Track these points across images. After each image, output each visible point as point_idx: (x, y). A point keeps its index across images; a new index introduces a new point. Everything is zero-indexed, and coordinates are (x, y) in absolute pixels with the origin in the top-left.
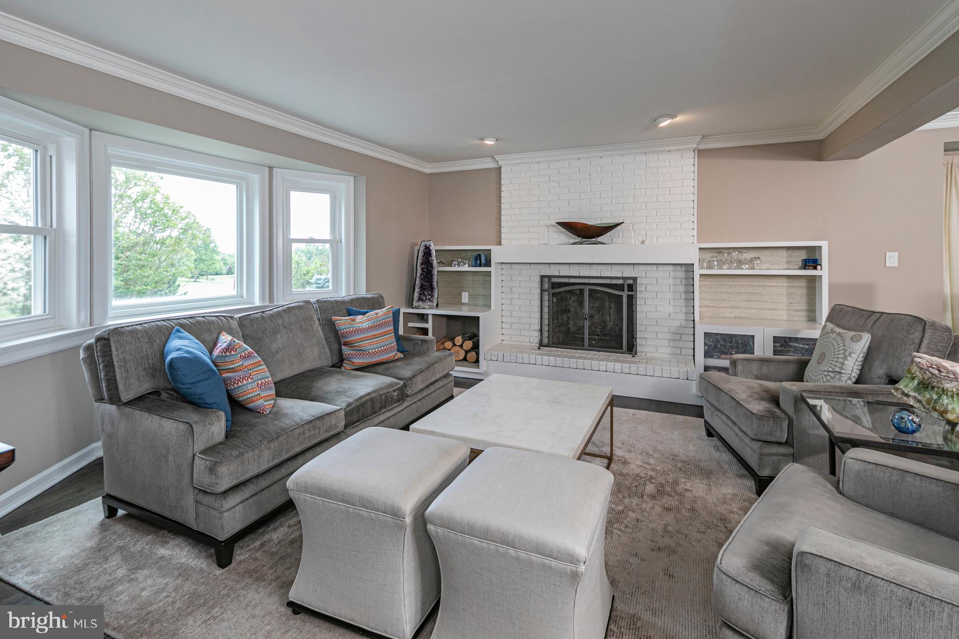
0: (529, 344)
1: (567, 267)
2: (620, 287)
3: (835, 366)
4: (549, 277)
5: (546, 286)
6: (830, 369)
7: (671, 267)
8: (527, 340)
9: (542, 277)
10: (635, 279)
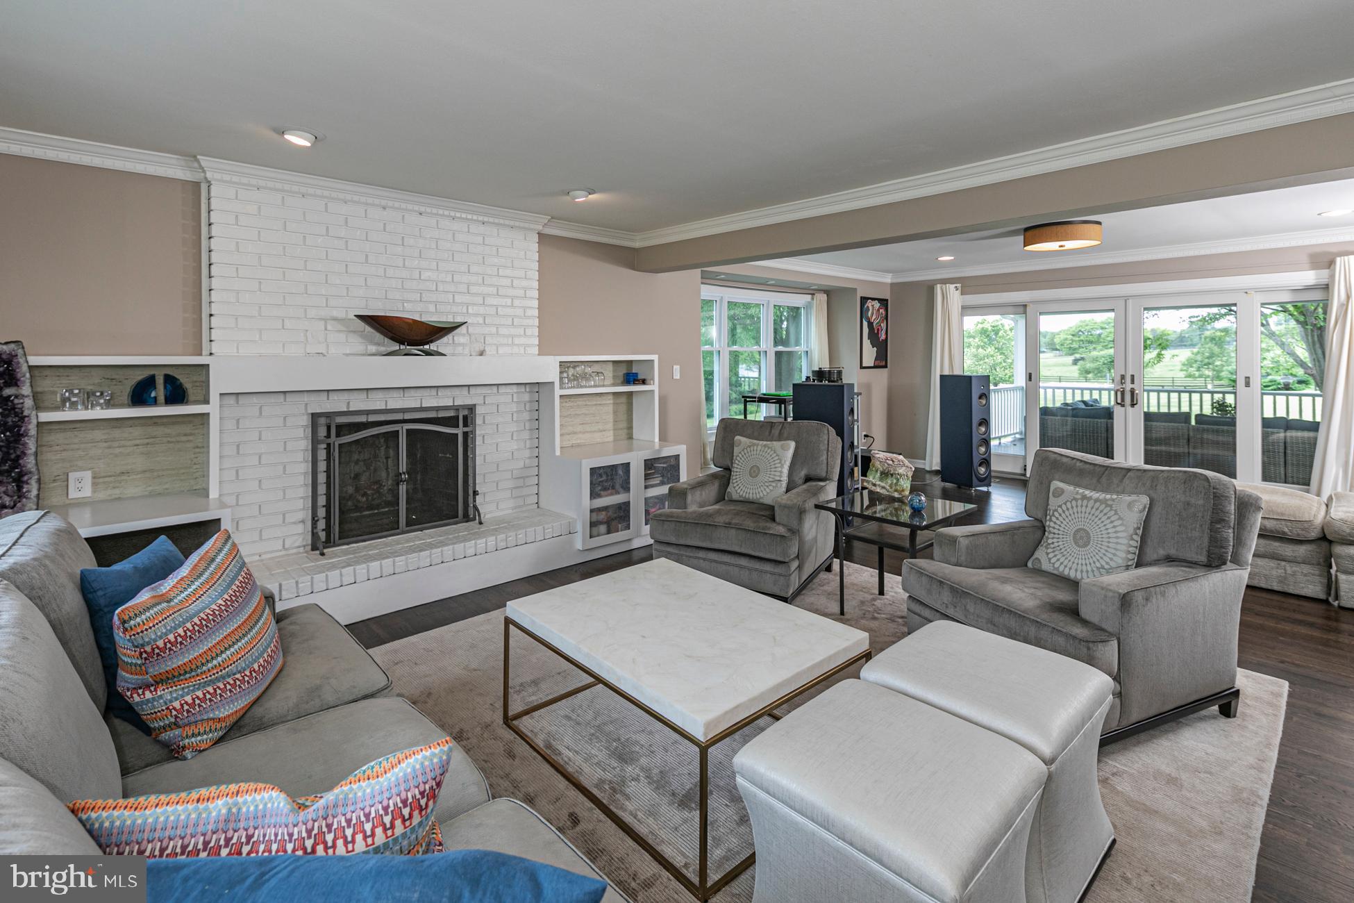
0: (283, 553)
1: (363, 395)
2: (452, 422)
3: (775, 475)
4: (328, 415)
5: (322, 432)
6: (771, 480)
7: (515, 387)
8: (278, 545)
9: (315, 416)
10: (472, 409)
